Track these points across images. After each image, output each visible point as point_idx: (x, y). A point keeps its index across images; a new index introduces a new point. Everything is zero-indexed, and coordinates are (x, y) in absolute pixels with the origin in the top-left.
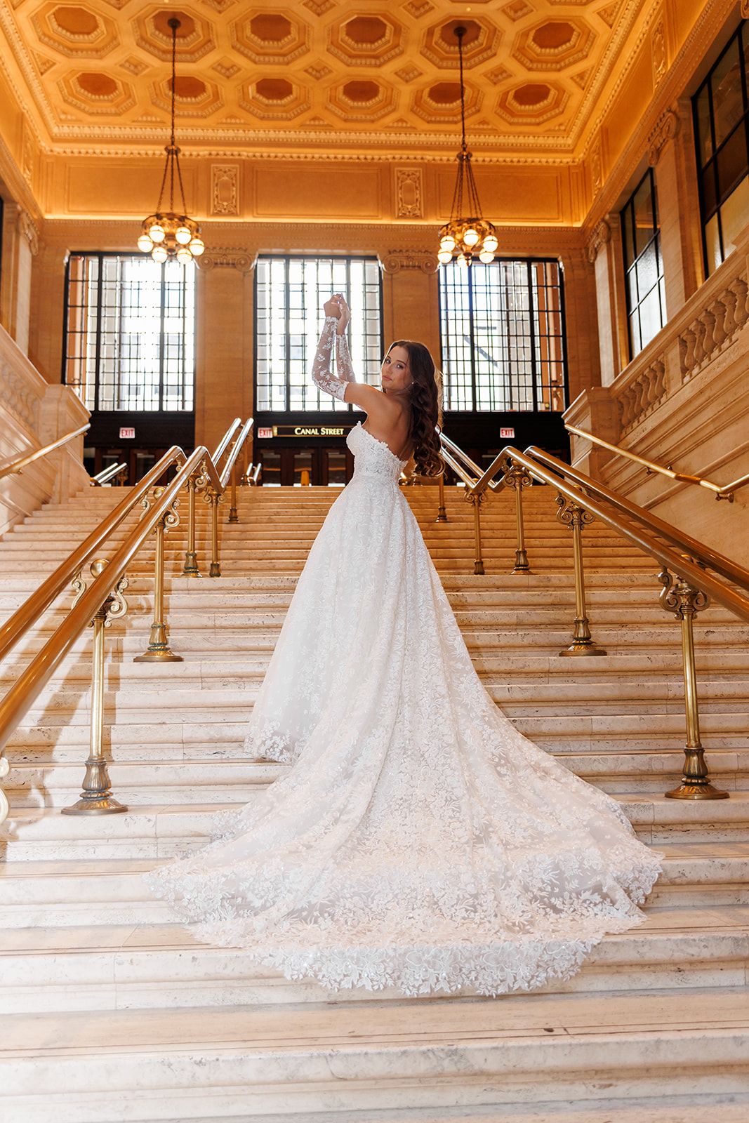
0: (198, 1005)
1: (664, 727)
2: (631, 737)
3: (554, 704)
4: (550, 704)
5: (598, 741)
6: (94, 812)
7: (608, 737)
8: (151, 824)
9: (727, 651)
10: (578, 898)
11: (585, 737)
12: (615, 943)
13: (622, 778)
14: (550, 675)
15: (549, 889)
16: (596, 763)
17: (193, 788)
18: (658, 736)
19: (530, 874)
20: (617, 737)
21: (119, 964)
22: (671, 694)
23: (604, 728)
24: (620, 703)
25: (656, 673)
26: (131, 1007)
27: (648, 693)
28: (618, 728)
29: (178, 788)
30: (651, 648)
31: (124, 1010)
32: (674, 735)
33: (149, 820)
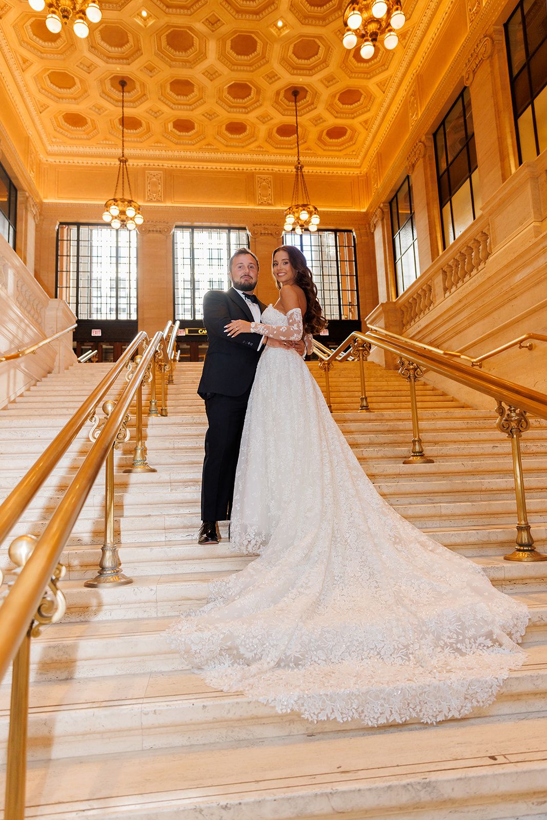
0: (207, 742)
1: (488, 510)
2: (465, 517)
3: (408, 496)
4: (406, 496)
5: (445, 520)
6: (108, 585)
7: (451, 518)
8: (153, 592)
9: (505, 458)
10: (475, 643)
11: (436, 518)
12: (517, 678)
13: (470, 547)
14: (400, 476)
15: (455, 636)
16: (453, 537)
17: (177, 562)
18: (484, 516)
19: (441, 625)
20: (457, 518)
21: (145, 714)
22: (484, 488)
23: (448, 512)
24: (451, 494)
25: (467, 474)
26: (154, 747)
27: (468, 487)
28: (458, 512)
29: (166, 563)
30: (458, 457)
31: (149, 750)
32: (493, 516)
33: (152, 590)
